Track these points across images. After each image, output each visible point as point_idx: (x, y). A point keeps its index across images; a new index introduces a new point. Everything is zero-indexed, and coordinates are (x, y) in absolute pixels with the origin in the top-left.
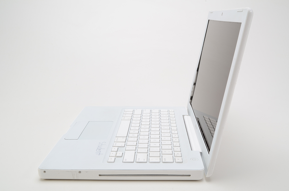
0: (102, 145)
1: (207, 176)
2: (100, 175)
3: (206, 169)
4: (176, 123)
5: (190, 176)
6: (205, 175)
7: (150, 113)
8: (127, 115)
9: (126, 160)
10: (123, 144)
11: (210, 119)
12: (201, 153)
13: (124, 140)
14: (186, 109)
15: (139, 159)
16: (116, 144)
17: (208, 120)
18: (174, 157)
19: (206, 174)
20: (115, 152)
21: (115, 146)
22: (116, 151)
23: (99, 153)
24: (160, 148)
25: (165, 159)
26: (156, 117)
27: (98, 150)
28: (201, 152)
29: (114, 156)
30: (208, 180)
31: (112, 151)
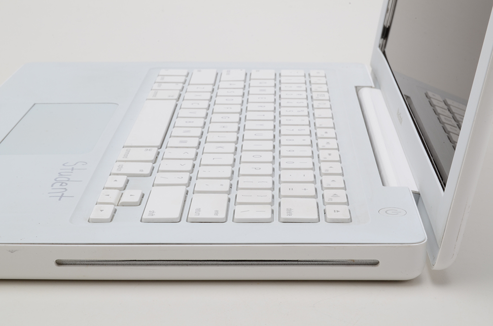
0: (73, 169)
1: (437, 266)
2: (59, 263)
3: (432, 243)
4: (331, 108)
5: (375, 263)
6: (429, 263)
7: (245, 81)
8: (164, 86)
9: (152, 213)
10: (146, 168)
11: (449, 102)
12: (417, 196)
13: (151, 155)
14: (369, 70)
15: (199, 210)
16: (120, 167)
17: (443, 105)
18: (321, 204)
19: (434, 258)
20: (117, 191)
21: (117, 174)
22: (120, 189)
23: (60, 194)
24: (274, 179)
25: (289, 211)
26: (264, 90)
27: (57, 185)
28: (416, 190)
29: (112, 201)
30: (441, 279)
31: (107, 188)
